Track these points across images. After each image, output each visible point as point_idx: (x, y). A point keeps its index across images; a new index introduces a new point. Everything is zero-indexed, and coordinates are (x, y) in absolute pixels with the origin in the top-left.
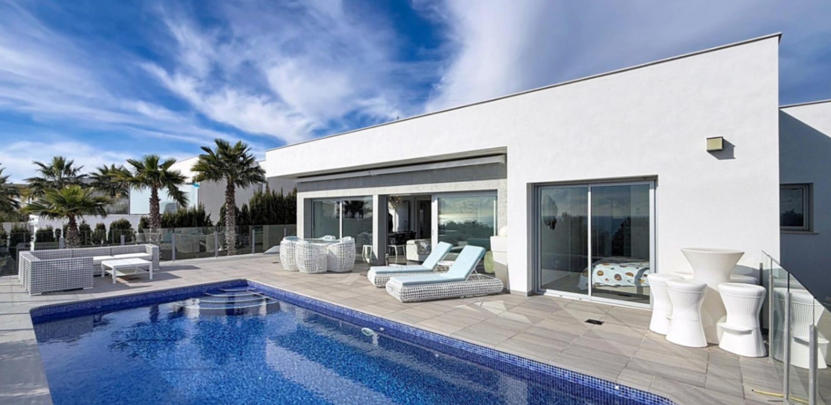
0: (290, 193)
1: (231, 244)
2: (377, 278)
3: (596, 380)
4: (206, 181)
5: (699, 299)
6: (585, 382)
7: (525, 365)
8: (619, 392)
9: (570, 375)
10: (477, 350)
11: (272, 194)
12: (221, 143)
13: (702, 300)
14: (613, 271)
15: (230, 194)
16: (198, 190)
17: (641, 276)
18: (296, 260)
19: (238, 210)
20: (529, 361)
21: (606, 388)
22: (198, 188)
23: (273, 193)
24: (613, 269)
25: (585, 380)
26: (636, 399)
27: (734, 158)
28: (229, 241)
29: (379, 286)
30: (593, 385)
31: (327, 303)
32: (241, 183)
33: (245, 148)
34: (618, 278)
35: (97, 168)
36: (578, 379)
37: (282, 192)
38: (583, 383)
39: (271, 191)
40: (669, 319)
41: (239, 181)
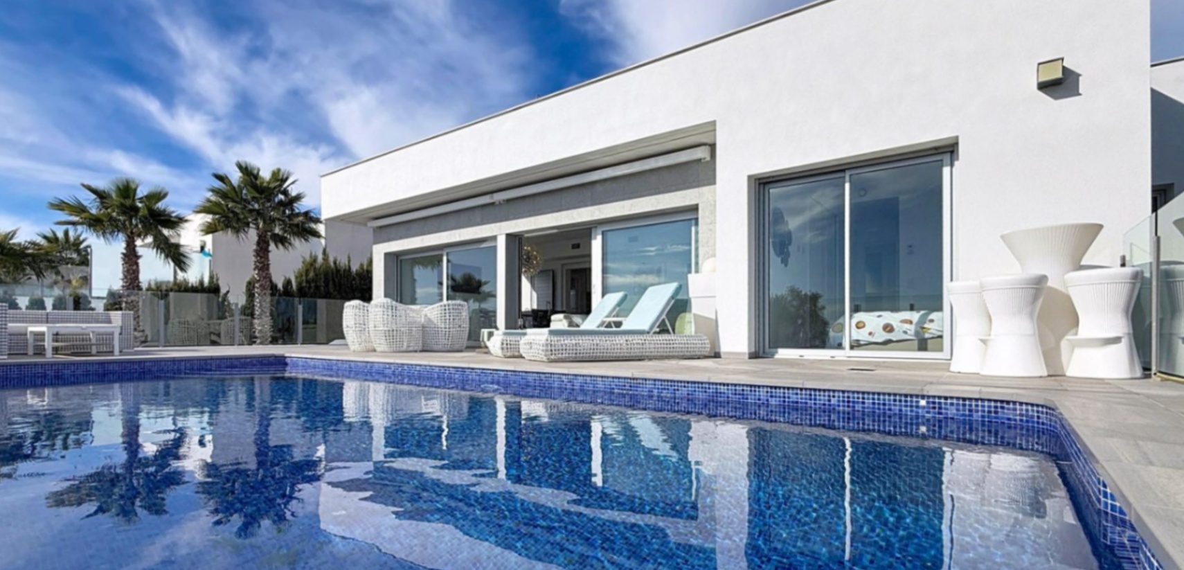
0: (362, 265)
1: (263, 337)
2: (505, 342)
3: (887, 397)
4: (221, 232)
5: (1035, 298)
6: (866, 405)
7: (762, 397)
8: (926, 410)
9: (841, 399)
10: (678, 390)
11: (332, 264)
12: (246, 168)
13: (1040, 301)
14: (881, 318)
15: (261, 254)
16: (210, 261)
17: (925, 323)
18: (372, 335)
19: (276, 286)
20: (769, 390)
21: (903, 409)
22: (209, 258)
23: (335, 263)
24: (880, 316)
25: (866, 401)
26: (957, 415)
27: (1080, 94)
28: (260, 331)
29: (509, 354)
30: (882, 407)
31: (420, 365)
32: (281, 240)
33: (287, 179)
34: (888, 329)
35: (39, 235)
36: (854, 402)
37: (349, 261)
38: (863, 408)
39: (331, 260)
40: (984, 341)
41: (277, 235)
